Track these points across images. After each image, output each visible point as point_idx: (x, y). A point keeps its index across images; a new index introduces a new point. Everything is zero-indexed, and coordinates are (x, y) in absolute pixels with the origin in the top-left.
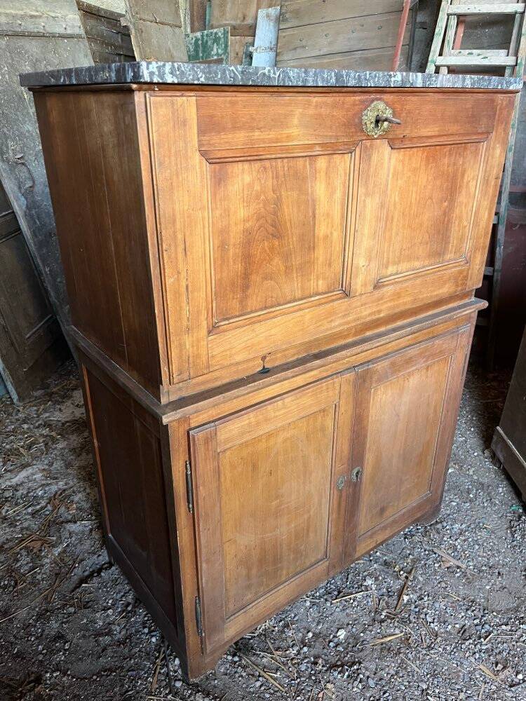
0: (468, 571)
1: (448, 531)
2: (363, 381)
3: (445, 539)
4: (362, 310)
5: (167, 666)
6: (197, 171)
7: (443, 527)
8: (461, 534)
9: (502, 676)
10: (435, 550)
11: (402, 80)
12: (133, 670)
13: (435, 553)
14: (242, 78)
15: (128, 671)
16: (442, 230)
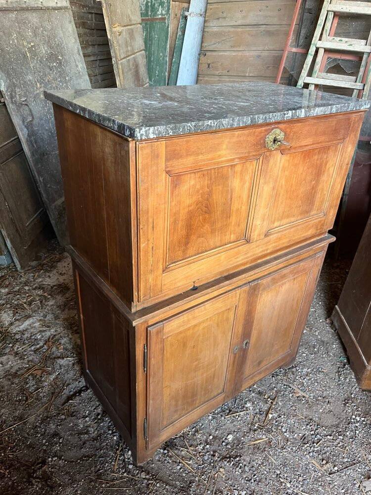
0: (310, 400)
1: (300, 373)
2: (254, 290)
3: (297, 378)
4: (256, 250)
5: (124, 455)
6: (163, 182)
7: (297, 370)
8: (307, 375)
9: (325, 467)
10: (291, 385)
11: (292, 115)
12: (102, 457)
13: (290, 387)
14: (194, 129)
15: (99, 457)
16: (310, 199)
